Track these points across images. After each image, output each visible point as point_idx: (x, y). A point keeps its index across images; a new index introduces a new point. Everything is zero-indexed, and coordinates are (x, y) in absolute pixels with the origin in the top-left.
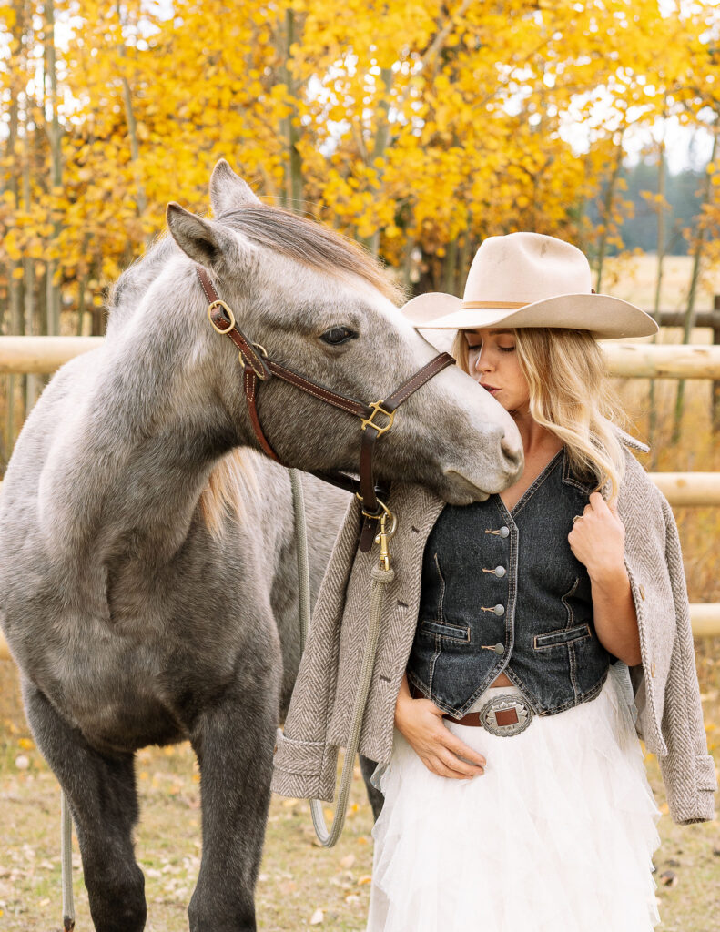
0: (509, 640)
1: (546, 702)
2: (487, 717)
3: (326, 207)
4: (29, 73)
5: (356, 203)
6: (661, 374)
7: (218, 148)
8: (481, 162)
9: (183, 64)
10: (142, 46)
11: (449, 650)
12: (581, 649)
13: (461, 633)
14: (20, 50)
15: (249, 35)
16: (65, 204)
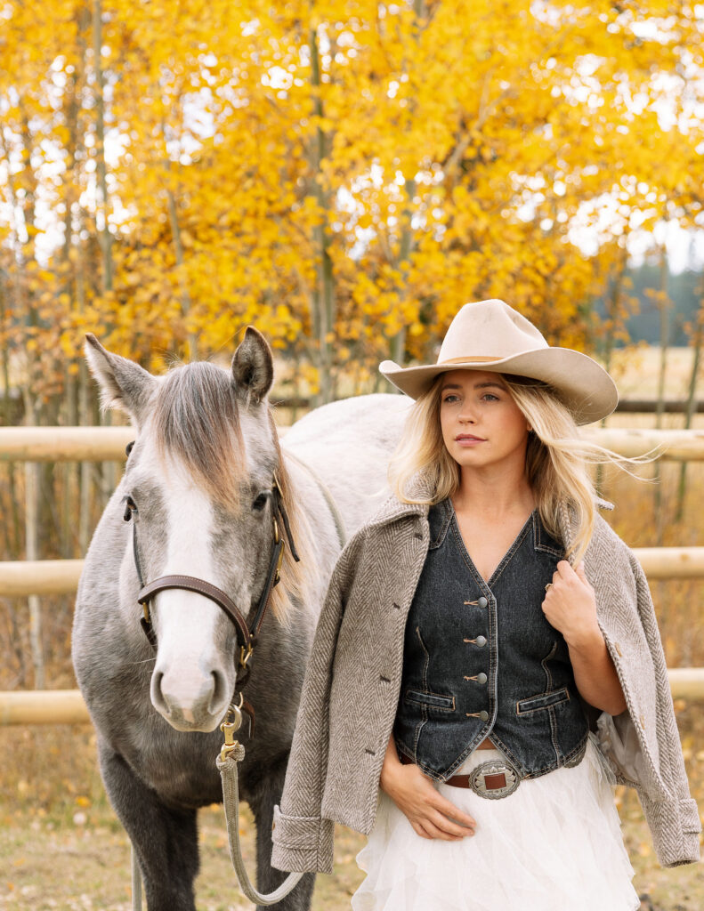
0: (493, 707)
1: (530, 766)
2: (476, 780)
3: (355, 307)
4: (82, 185)
5: (384, 302)
6: (665, 458)
7: (256, 254)
8: (497, 264)
9: (223, 178)
10: (186, 160)
11: (435, 718)
12: (561, 713)
13: (446, 702)
14: (74, 165)
15: (283, 150)
16: (116, 306)
